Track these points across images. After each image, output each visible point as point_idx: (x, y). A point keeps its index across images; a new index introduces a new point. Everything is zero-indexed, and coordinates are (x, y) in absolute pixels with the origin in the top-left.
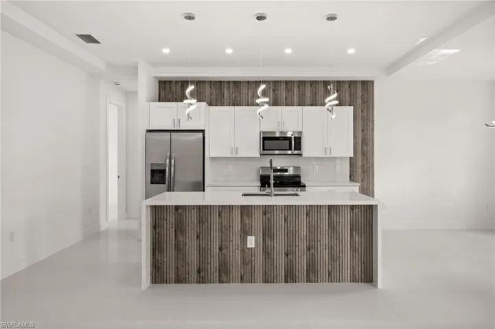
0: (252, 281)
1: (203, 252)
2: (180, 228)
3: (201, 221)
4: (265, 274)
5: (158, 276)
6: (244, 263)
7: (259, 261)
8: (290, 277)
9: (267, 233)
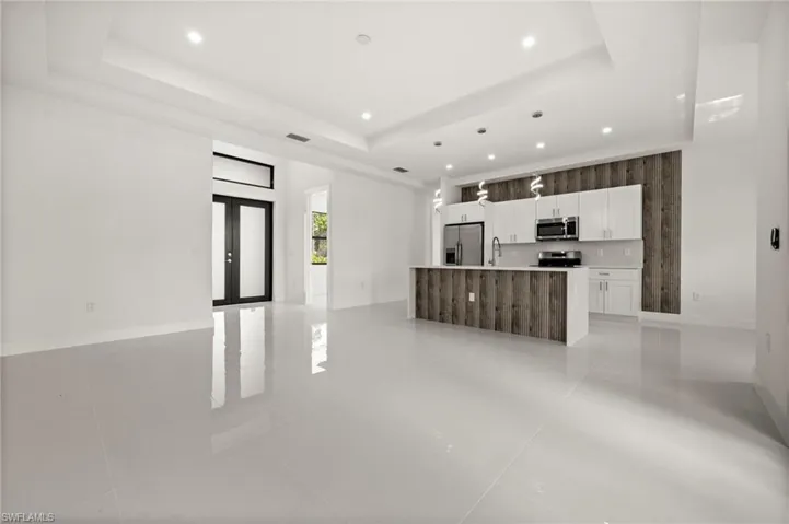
0: (472, 325)
1: (443, 301)
2: (430, 285)
3: (442, 280)
4: (481, 321)
5: (419, 314)
6: (467, 311)
7: (477, 311)
8: (498, 327)
9: (483, 293)
